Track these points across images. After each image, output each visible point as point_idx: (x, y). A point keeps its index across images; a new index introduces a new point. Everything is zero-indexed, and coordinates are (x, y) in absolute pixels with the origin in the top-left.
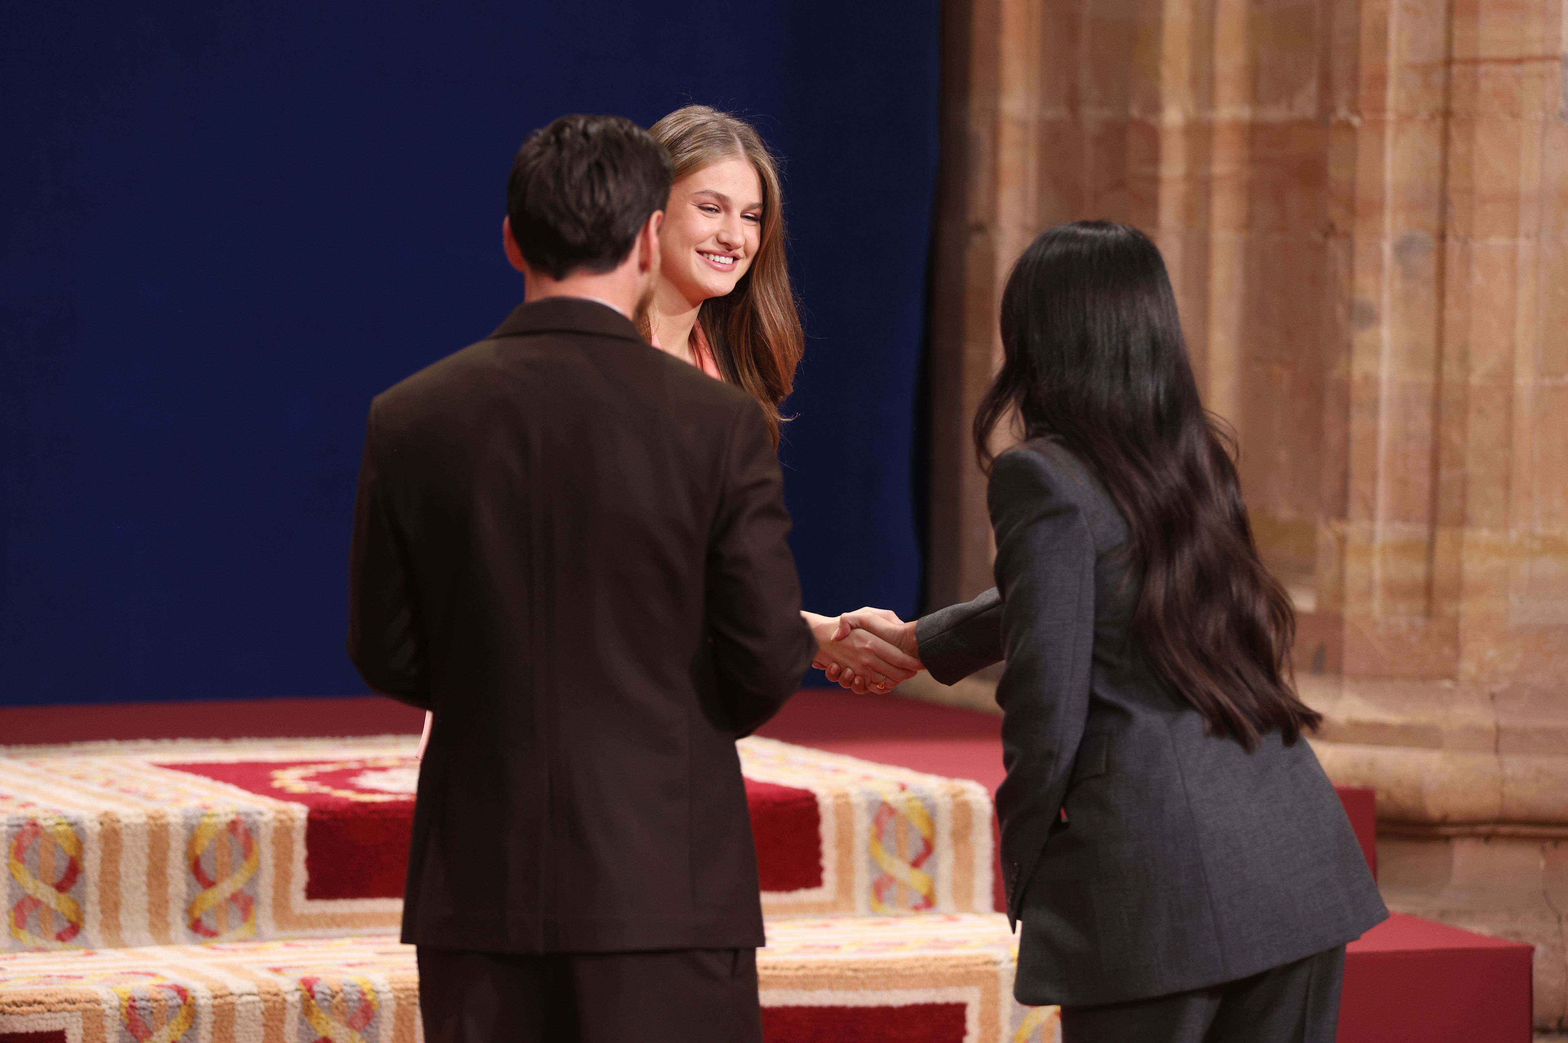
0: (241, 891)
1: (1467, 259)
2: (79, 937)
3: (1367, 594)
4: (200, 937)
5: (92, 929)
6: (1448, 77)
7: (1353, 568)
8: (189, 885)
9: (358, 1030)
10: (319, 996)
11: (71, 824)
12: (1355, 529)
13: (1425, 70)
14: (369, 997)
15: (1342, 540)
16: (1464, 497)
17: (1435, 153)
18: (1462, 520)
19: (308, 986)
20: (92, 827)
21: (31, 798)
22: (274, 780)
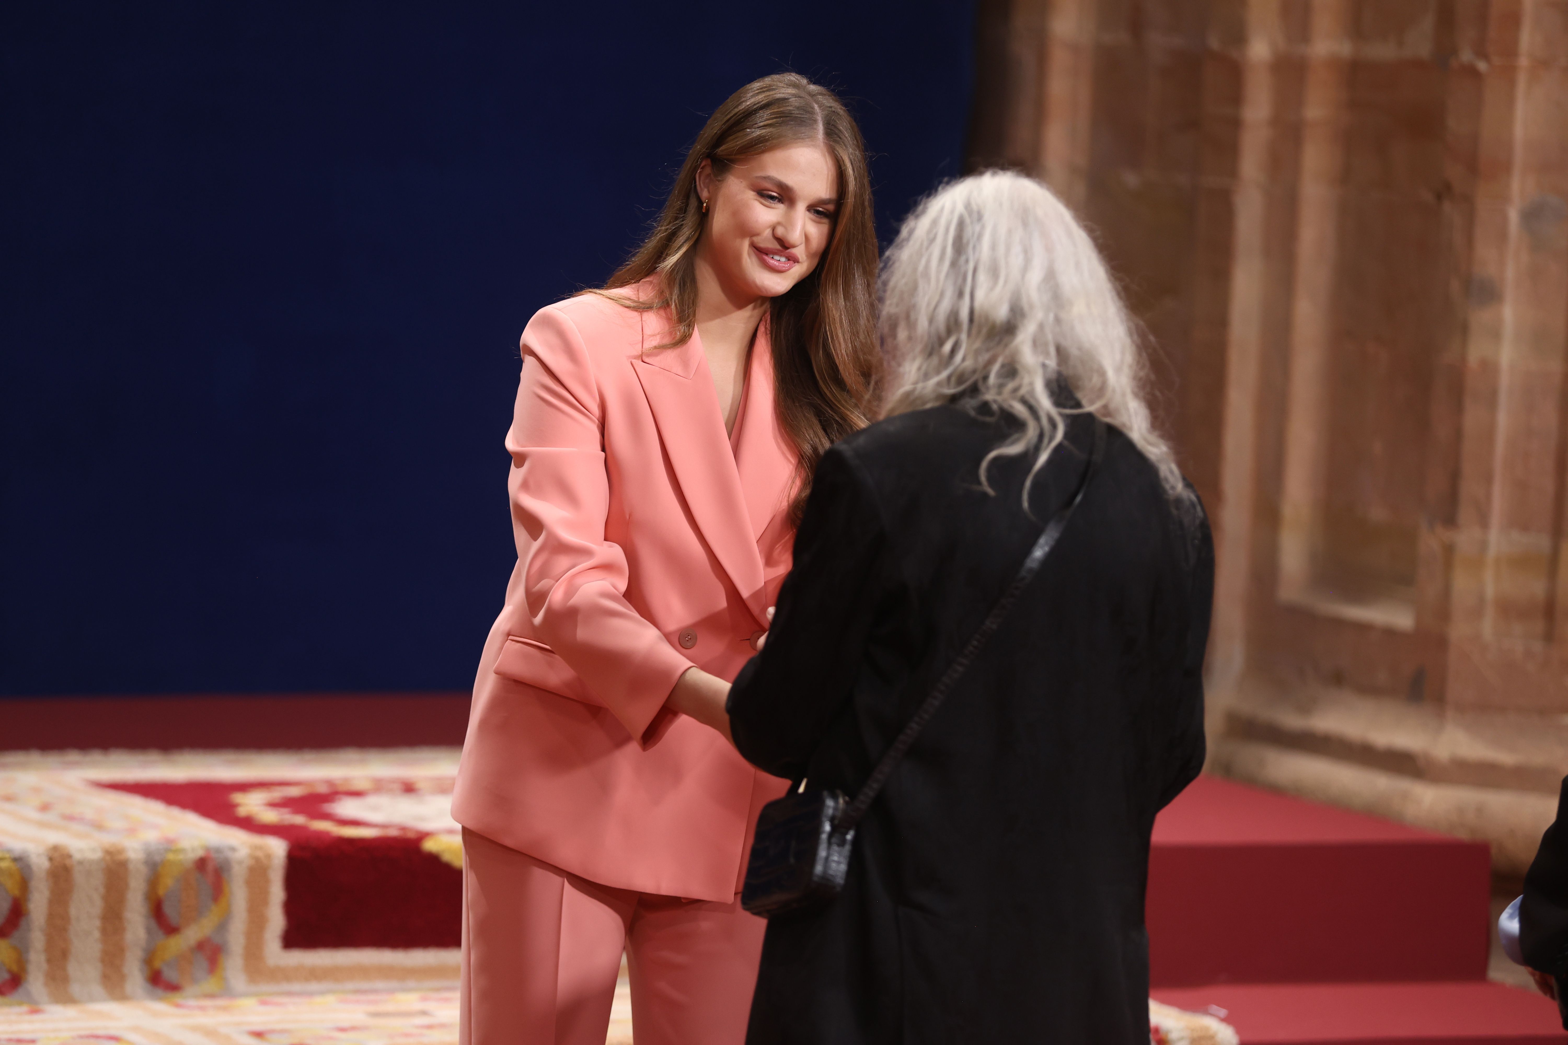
0: (208, 939)
2: (21, 991)
3: (1477, 612)
4: (160, 992)
5: (36, 983)
7: (1461, 583)
8: (149, 931)
11: (15, 860)
12: (1465, 538)
15: (1449, 550)
20: (40, 863)
22: (234, 806)
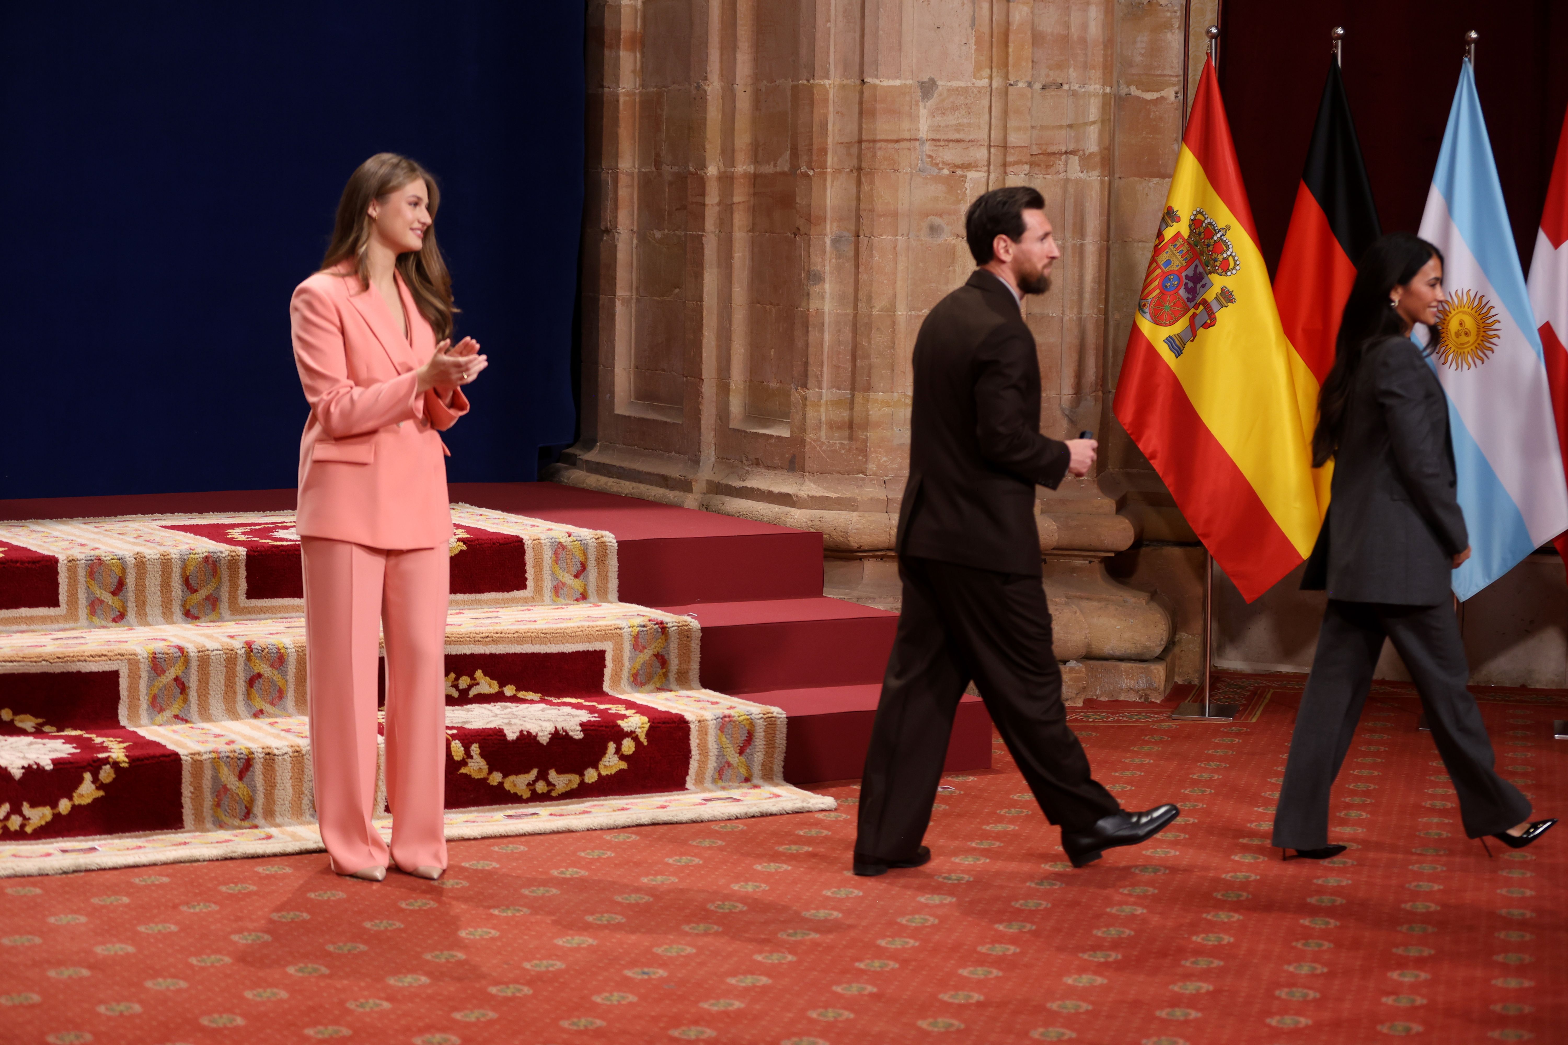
0: (211, 594)
1: (871, 248)
2: (125, 620)
3: (818, 428)
4: (189, 620)
5: (131, 616)
6: (860, 149)
7: (810, 413)
8: (183, 592)
9: (277, 669)
10: (255, 651)
11: (119, 559)
12: (811, 393)
13: (848, 145)
14: (282, 651)
15: (805, 398)
16: (869, 376)
17: (854, 191)
18: (868, 388)
19: (249, 645)
20: (131, 561)
21: (97, 546)
22: (227, 534)
